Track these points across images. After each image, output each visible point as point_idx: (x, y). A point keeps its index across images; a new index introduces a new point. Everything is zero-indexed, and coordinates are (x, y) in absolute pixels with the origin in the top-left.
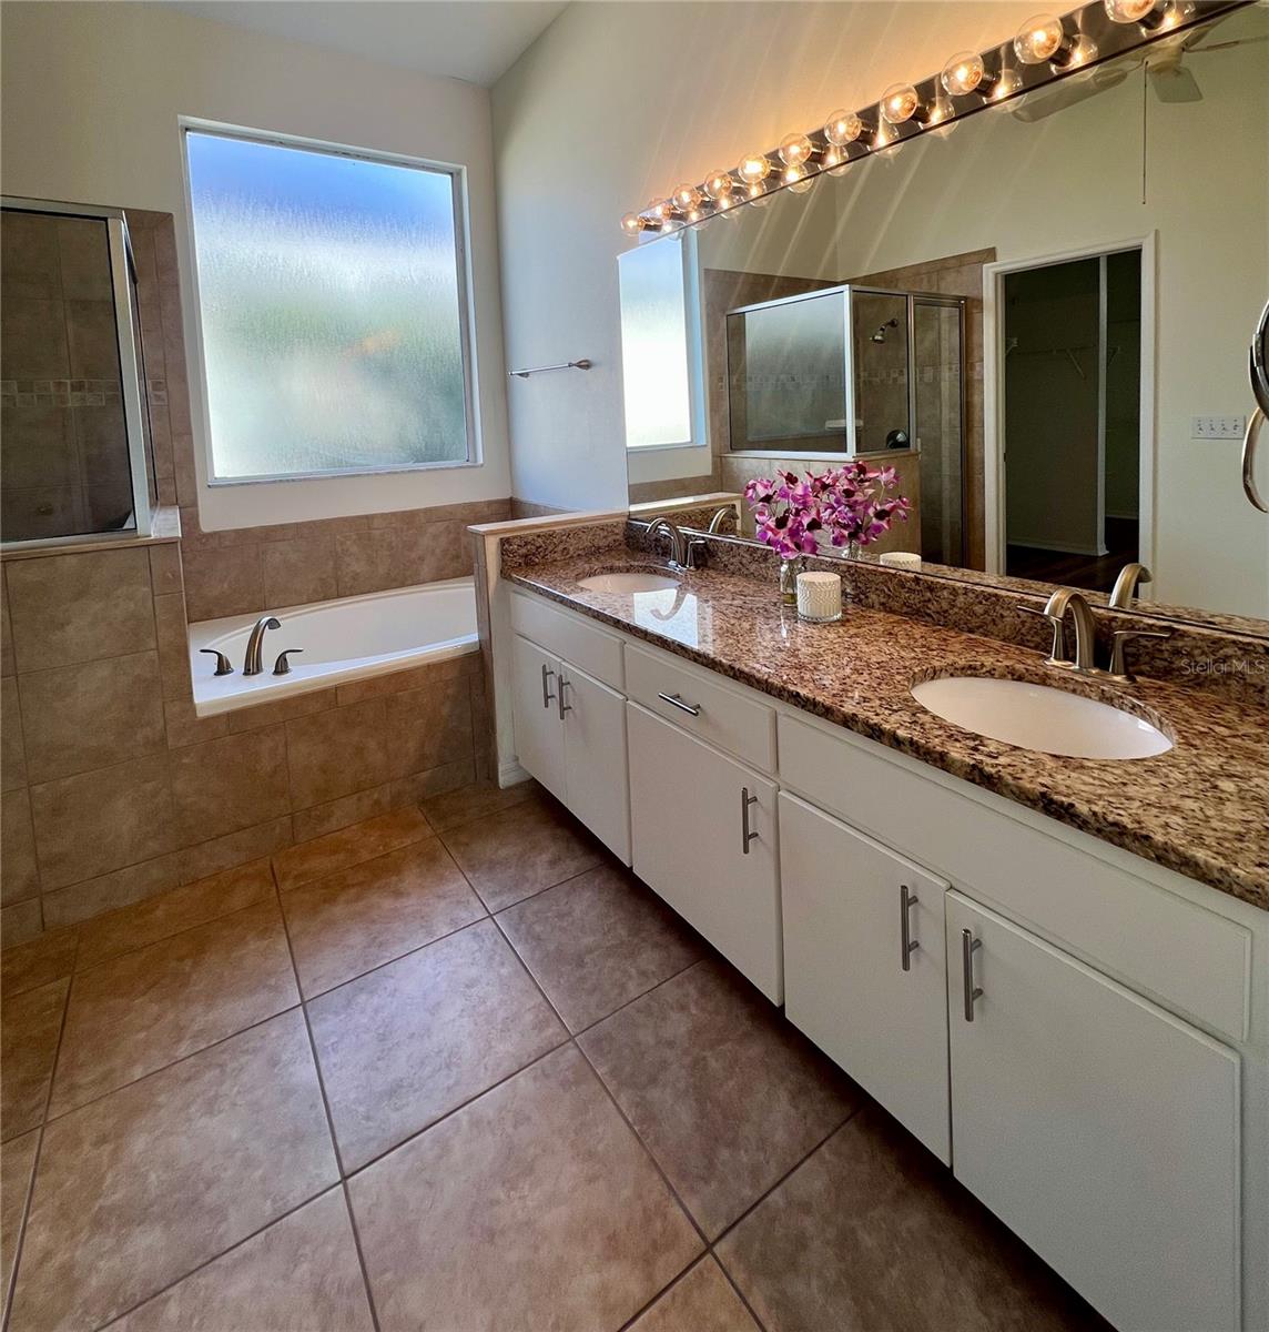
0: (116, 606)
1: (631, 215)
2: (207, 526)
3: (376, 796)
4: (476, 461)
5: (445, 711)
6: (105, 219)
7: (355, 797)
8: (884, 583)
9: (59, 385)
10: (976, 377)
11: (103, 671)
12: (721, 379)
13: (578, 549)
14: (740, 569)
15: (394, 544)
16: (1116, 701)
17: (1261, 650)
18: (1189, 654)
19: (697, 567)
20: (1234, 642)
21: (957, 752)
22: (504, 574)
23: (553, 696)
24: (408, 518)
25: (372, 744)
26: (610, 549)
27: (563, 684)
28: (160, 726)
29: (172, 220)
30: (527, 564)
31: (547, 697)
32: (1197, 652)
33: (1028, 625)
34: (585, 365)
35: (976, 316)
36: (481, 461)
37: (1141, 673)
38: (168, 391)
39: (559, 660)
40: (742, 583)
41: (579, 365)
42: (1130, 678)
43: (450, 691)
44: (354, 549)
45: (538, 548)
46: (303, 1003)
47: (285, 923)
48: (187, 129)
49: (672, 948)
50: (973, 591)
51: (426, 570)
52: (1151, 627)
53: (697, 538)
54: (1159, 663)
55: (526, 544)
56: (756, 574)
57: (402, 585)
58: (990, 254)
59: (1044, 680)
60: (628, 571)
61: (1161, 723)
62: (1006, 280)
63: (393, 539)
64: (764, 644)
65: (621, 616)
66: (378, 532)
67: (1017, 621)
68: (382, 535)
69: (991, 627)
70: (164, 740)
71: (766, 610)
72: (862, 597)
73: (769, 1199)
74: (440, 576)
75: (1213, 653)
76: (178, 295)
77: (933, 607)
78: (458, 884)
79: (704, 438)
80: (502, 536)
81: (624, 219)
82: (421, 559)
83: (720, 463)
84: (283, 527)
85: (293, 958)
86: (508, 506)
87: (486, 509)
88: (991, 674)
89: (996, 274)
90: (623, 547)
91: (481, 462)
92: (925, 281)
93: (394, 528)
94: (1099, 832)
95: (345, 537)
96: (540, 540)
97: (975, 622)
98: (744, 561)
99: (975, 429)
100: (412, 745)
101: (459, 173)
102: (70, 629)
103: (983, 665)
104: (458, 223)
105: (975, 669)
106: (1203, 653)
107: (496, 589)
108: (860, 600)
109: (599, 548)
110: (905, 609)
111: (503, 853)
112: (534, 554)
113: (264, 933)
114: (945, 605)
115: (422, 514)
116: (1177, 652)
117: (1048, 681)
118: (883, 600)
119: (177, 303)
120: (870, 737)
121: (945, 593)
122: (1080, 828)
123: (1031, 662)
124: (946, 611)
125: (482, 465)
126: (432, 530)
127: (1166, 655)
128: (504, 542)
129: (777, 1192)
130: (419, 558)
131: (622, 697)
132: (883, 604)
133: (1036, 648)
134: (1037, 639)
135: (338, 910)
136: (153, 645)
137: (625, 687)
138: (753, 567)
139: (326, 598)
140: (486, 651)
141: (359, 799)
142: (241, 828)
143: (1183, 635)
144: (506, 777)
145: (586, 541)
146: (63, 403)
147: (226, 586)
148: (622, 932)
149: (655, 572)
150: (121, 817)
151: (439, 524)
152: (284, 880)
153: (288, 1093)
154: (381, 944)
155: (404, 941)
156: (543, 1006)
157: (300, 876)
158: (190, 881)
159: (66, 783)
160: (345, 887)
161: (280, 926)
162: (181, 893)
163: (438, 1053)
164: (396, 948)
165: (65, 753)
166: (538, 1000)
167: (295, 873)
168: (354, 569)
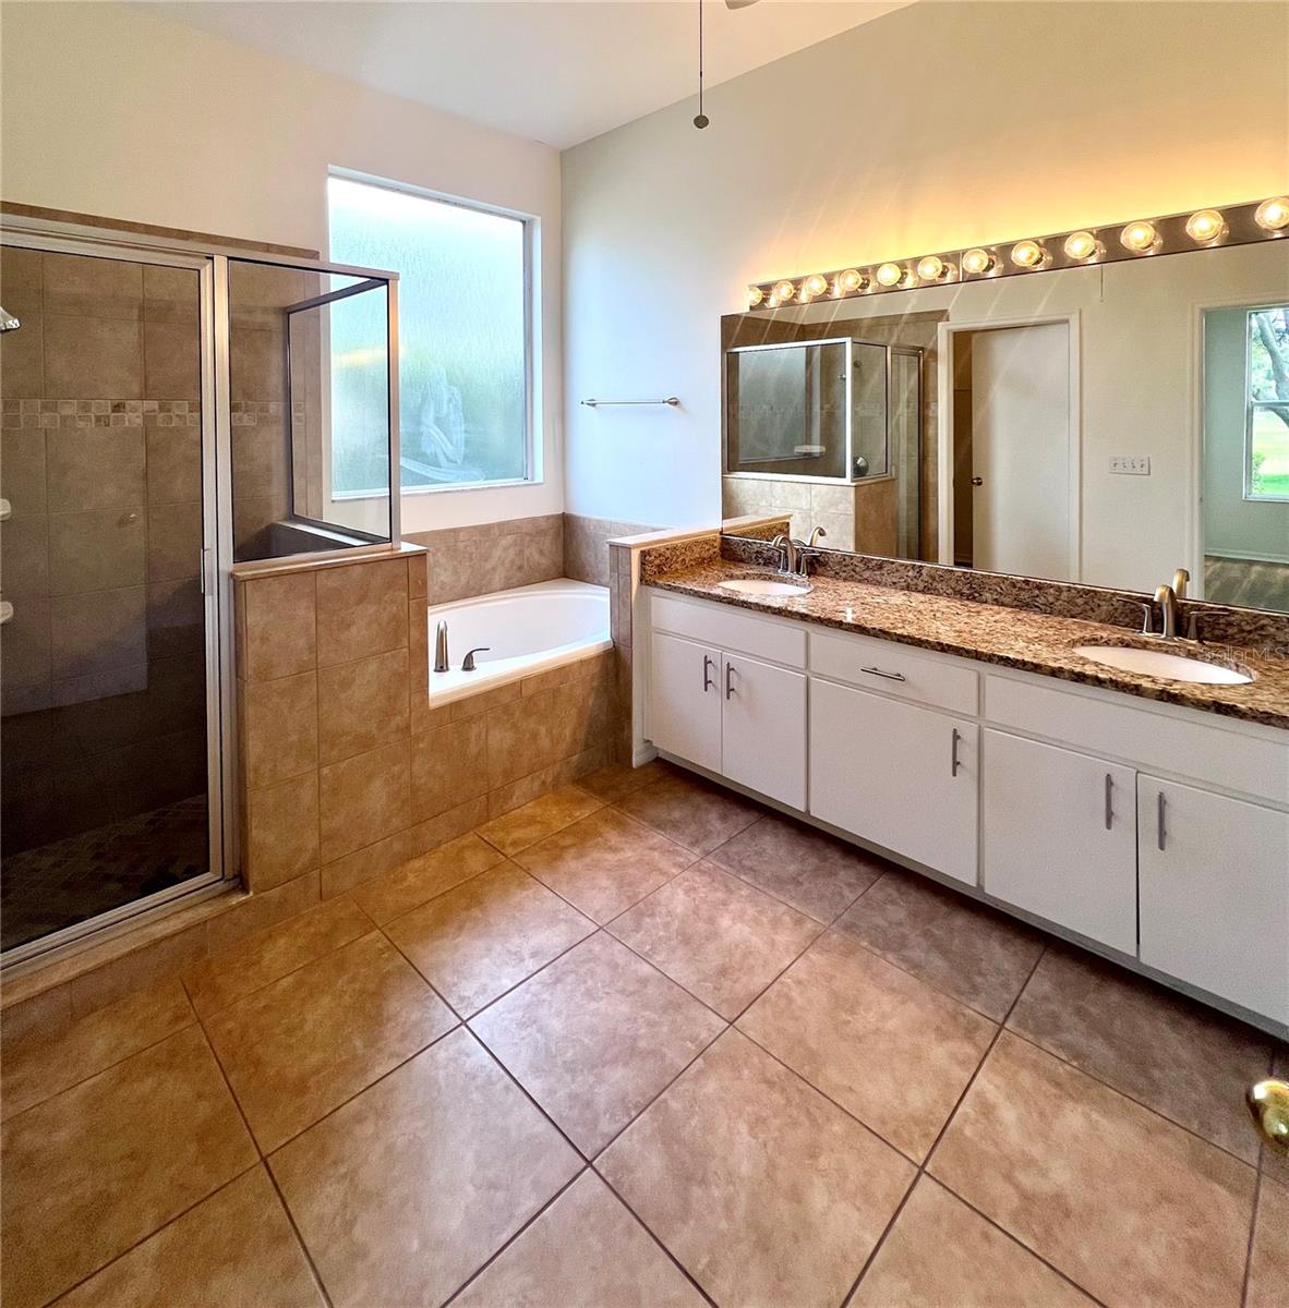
0: (385, 608)
3: (543, 777)
4: (534, 479)
5: (591, 701)
7: (529, 778)
8: (997, 584)
10: (931, 415)
11: (373, 667)
14: (852, 576)
15: (474, 556)
16: (1199, 656)
17: (1285, 620)
18: (1239, 625)
19: (809, 574)
20: (1267, 616)
21: (1145, 683)
23: (711, 681)
24: (485, 530)
25: (543, 730)
26: (711, 560)
27: (731, 670)
28: (407, 714)
30: (659, 572)
31: (707, 682)
32: (1243, 624)
33: (1119, 611)
34: (674, 402)
35: (932, 364)
36: (540, 479)
37: (1207, 639)
38: (305, 413)
39: (721, 651)
40: (853, 584)
41: (669, 402)
42: (1201, 641)
43: (595, 684)
44: (443, 560)
45: (667, 558)
46: (601, 928)
49: (858, 867)
50: (1075, 589)
51: (497, 580)
52: (1212, 609)
54: (1217, 632)
55: (659, 555)
56: (870, 579)
58: (942, 315)
59: (1145, 646)
60: (744, 578)
61: (1237, 666)
62: (955, 338)
63: (474, 550)
66: (462, 544)
67: (1111, 608)
68: (466, 547)
69: (1090, 613)
70: (408, 727)
72: (977, 595)
73: (1021, 998)
75: (1254, 623)
77: (1042, 600)
80: (644, 549)
86: (561, 522)
87: (544, 524)
88: (1107, 643)
89: (948, 331)
90: (719, 558)
91: (541, 481)
92: (886, 332)
93: (475, 541)
94: (1254, 718)
96: (668, 552)
97: (1076, 610)
98: (857, 569)
99: (930, 459)
102: (354, 629)
103: (1102, 637)
105: (1097, 640)
106: (1248, 623)
107: (636, 596)
108: (974, 598)
110: (1015, 603)
111: (677, 814)
112: (664, 564)
113: (522, 885)
114: (1051, 599)
116: (1230, 624)
117: (1148, 647)
118: (995, 597)
120: (1076, 681)
121: (1051, 590)
122: (1241, 718)
123: (1129, 635)
124: (1052, 603)
125: (541, 483)
126: (503, 542)
127: (1222, 626)
128: (644, 554)
129: (1024, 994)
130: (493, 569)
131: (803, 676)
132: (996, 600)
133: (1126, 626)
134: (1127, 620)
135: (572, 865)
136: (406, 644)
138: (867, 574)
140: (624, 647)
141: (532, 780)
142: (455, 806)
143: (1234, 613)
144: (640, 757)
145: (697, 552)
148: (814, 860)
150: (377, 797)
151: (509, 537)
152: (503, 847)
153: (644, 982)
154: (630, 884)
155: (648, 881)
156: (792, 912)
157: (514, 844)
158: (419, 853)
159: (343, 765)
160: (563, 848)
161: (531, 879)
162: (417, 864)
163: (737, 946)
164: (645, 885)
165: (344, 739)
166: (784, 908)
167: (508, 842)
168: (442, 578)
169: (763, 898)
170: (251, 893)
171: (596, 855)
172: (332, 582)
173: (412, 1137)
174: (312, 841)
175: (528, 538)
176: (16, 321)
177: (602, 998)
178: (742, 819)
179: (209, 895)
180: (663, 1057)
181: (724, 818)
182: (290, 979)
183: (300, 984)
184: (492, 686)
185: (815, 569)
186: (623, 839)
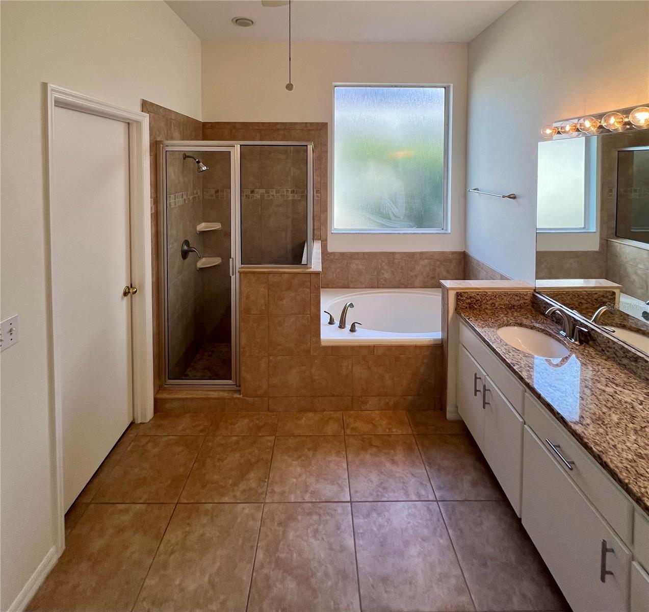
0: (299, 295)
1: (549, 126)
2: (330, 250)
3: (387, 400)
4: (447, 230)
5: (422, 370)
6: (307, 146)
7: (378, 398)
9: (287, 191)
11: (292, 319)
12: (611, 191)
13: (500, 304)
14: (614, 358)
15: (404, 267)
19: (581, 342)
22: (457, 310)
23: (480, 391)
24: (411, 255)
25: (387, 376)
26: (521, 307)
27: (486, 390)
28: (309, 345)
29: (327, 126)
30: (470, 308)
31: (476, 391)
34: (513, 197)
36: (449, 231)
38: (321, 194)
39: (485, 374)
41: (509, 197)
43: (425, 361)
44: (386, 267)
45: (477, 301)
46: (351, 501)
47: (346, 452)
48: (335, 86)
51: (417, 283)
53: (582, 325)
55: (471, 297)
57: (406, 287)
63: (404, 265)
64: (628, 444)
65: (524, 375)
66: (397, 261)
68: (399, 262)
70: (309, 351)
71: (633, 408)
74: (425, 286)
76: (327, 155)
78: (421, 471)
79: (593, 227)
80: (458, 291)
81: (545, 128)
82: (416, 276)
83: (606, 245)
84: (358, 253)
85: (348, 473)
87: (450, 256)
90: (530, 309)
93: (405, 260)
95: (382, 261)
96: (478, 296)
100: (405, 382)
101: (449, 87)
102: (284, 301)
104: (447, 111)
107: (452, 318)
109: (514, 306)
111: (446, 463)
112: (475, 304)
113: (338, 453)
115: (418, 255)
119: (327, 159)
125: (450, 233)
126: (422, 262)
128: (459, 295)
130: (415, 276)
131: (521, 420)
135: (368, 457)
136: (309, 313)
137: (524, 415)
138: (625, 361)
139: (373, 287)
140: (445, 346)
141: (380, 400)
142: (333, 396)
144: (450, 415)
145: (506, 300)
146: (288, 198)
147: (335, 275)
148: (512, 557)
149: (550, 335)
150: (293, 377)
151: (426, 260)
152: (347, 428)
153: (343, 548)
154: (384, 488)
155: (394, 492)
156: (462, 579)
157: (353, 429)
158: (313, 410)
159: (279, 358)
160: (371, 445)
161: (344, 453)
162: (310, 415)
163: (406, 572)
164: (391, 494)
165: (280, 347)
166: (458, 572)
167: (352, 426)
168: (386, 276)
169: (451, 555)
170: (241, 396)
171: (383, 459)
172: (275, 279)
173: (211, 536)
174: (265, 386)
175: (438, 263)
176: (205, 167)
177: (318, 540)
178: (485, 492)
179: (230, 389)
180: (316, 597)
181: (474, 484)
182: (236, 438)
183: (237, 443)
184: (357, 344)
185: (588, 341)
186: (404, 459)
